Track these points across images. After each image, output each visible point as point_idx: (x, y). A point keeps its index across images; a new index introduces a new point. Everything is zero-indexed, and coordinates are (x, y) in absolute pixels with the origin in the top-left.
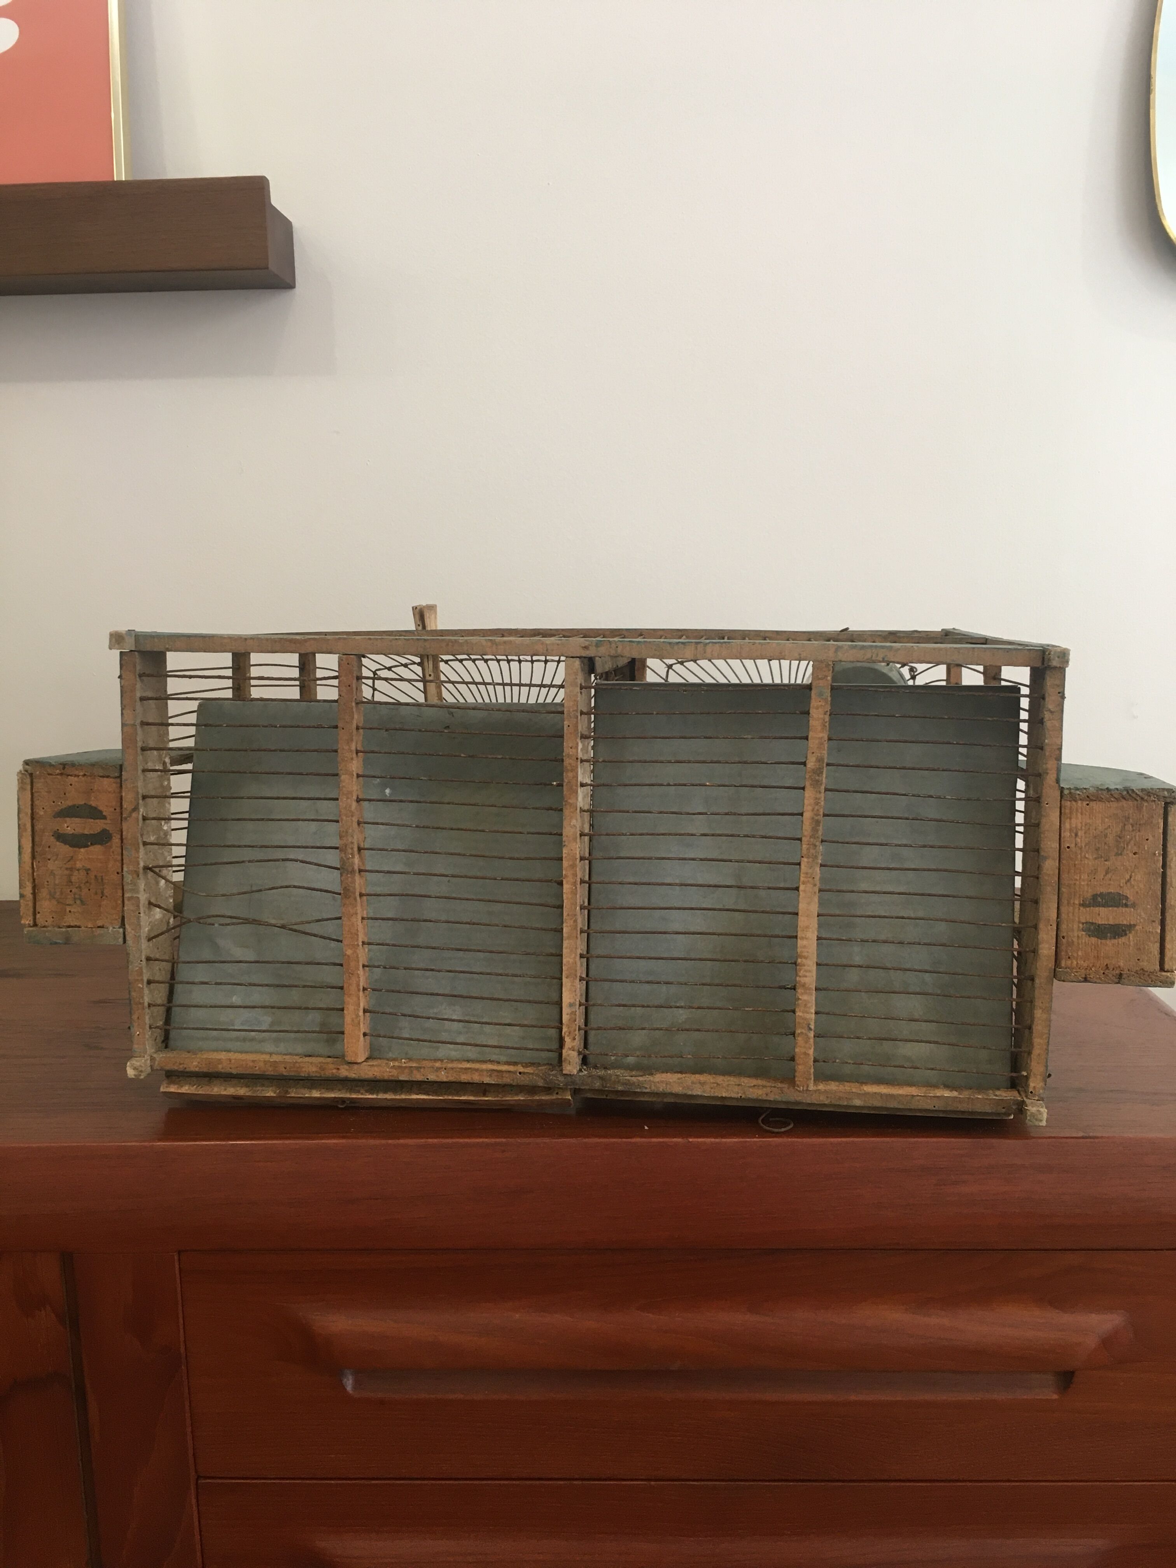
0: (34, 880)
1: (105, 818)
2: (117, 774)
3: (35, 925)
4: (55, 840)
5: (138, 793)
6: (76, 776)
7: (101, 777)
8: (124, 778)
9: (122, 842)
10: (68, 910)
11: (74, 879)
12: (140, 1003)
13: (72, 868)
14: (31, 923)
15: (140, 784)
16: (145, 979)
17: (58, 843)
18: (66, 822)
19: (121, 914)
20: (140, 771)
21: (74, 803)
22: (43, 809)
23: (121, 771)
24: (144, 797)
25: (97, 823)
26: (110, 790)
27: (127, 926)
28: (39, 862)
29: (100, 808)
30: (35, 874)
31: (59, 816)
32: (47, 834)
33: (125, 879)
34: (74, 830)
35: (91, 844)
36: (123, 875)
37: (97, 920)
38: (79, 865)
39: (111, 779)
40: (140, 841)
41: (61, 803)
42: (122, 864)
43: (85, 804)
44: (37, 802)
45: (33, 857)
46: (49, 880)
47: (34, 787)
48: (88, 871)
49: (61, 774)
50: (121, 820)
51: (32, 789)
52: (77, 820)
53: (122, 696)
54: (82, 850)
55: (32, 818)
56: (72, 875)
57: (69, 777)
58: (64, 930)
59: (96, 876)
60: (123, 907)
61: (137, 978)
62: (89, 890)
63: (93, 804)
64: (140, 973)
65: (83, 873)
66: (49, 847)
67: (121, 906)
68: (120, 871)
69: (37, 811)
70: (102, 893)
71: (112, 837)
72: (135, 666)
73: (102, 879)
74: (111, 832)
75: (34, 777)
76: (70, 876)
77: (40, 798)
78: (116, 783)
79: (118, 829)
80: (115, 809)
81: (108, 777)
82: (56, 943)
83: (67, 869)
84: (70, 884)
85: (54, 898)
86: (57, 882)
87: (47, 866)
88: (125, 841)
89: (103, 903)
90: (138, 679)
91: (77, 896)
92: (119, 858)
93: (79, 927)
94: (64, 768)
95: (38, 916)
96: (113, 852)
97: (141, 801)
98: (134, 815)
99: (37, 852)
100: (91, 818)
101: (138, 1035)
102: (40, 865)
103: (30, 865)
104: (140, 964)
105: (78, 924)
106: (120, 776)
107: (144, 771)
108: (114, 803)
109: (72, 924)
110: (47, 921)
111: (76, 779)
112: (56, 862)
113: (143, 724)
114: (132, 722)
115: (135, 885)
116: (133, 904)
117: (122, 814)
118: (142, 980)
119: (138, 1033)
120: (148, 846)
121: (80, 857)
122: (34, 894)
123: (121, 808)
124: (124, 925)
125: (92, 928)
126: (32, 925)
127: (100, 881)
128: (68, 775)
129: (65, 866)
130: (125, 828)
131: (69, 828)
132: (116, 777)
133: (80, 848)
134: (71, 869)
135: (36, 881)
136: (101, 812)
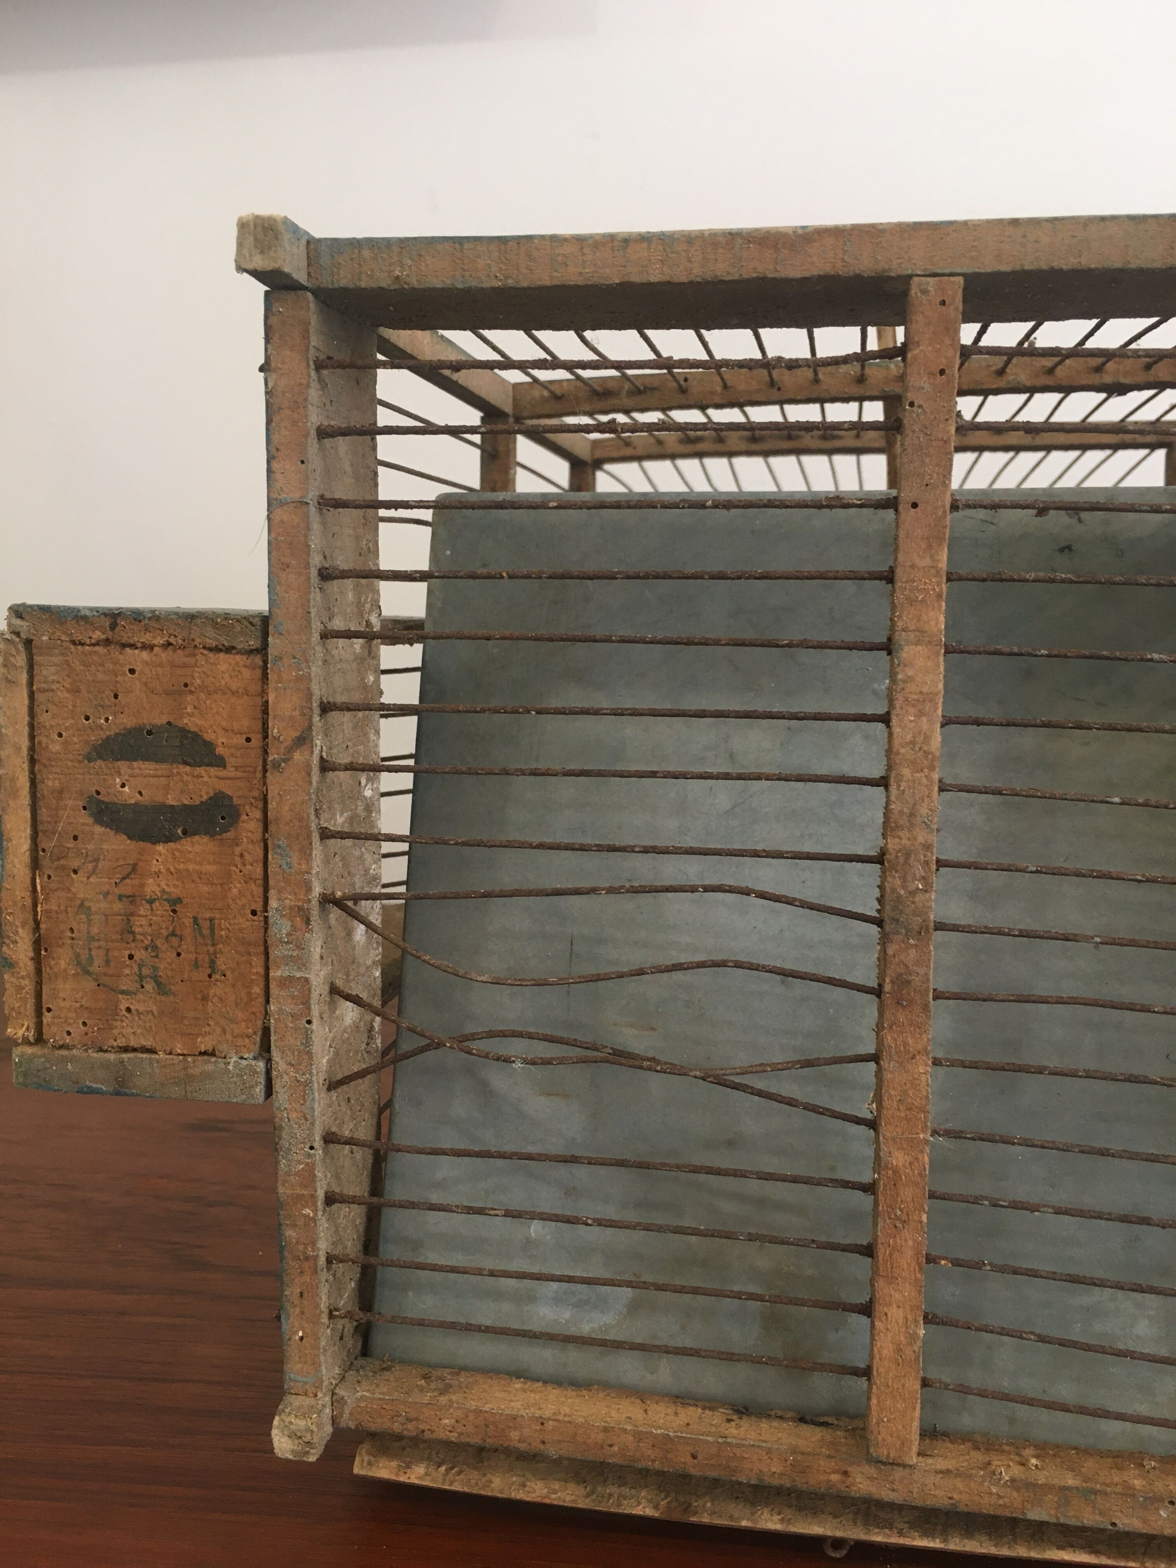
0: (37, 923)
1: (221, 763)
2: (254, 643)
3: (40, 1040)
4: (90, 820)
5: (309, 695)
6: (144, 647)
7: (210, 650)
8: (272, 651)
9: (266, 828)
10: (123, 1007)
11: (140, 924)
12: (307, 1258)
13: (134, 896)
14: (31, 1035)
15: (316, 670)
16: (321, 1194)
17: (99, 829)
18: (119, 774)
19: (260, 1023)
20: (316, 637)
21: (140, 722)
22: (60, 735)
23: (265, 634)
24: (326, 708)
25: (200, 776)
26: (234, 686)
27: (276, 1054)
28: (49, 877)
29: (209, 736)
30: (39, 909)
31: (100, 757)
32: (70, 803)
33: (272, 930)
34: (140, 793)
35: (185, 833)
36: (266, 918)
37: (198, 1035)
38: (151, 887)
39: (238, 657)
40: (313, 827)
41: (107, 720)
42: (266, 890)
43: (169, 723)
44: (43, 718)
45: (35, 864)
46: (75, 926)
47: (36, 679)
48: (175, 903)
49: (107, 642)
50: (265, 770)
51: (31, 683)
52: (149, 767)
53: (269, 422)
54: (160, 848)
55: (32, 761)
56: (132, 914)
57: (127, 649)
58: (112, 1057)
59: (195, 919)
60: (268, 1002)
61: (299, 1191)
62: (179, 955)
63: (191, 723)
64: (309, 1177)
65: (161, 909)
66: (75, 838)
67: (261, 1000)
68: (259, 907)
69: (44, 740)
70: (212, 963)
71: (239, 815)
72: (305, 336)
73: (212, 929)
74: (236, 801)
75: (34, 651)
76: (129, 916)
77: (50, 706)
78: (253, 667)
79: (256, 794)
80: (248, 740)
81: (229, 650)
82: (92, 1091)
83: (120, 897)
84: (131, 937)
85: (87, 973)
86: (95, 930)
87: (69, 890)
88: (272, 828)
89: (212, 992)
90: (313, 374)
91: (146, 971)
92: (259, 870)
93: (152, 1051)
94: (113, 626)
95: (47, 1018)
96: (242, 856)
97: (316, 718)
98: (298, 756)
99: (44, 850)
100: (186, 763)
101: (302, 1338)
102: (53, 886)
103: (28, 880)
104: (309, 1156)
105: (148, 1043)
106: (263, 649)
107: (326, 635)
108: (245, 723)
109: (133, 1043)
110: (69, 1033)
111: (145, 655)
112: (92, 880)
113: (328, 504)
114: (297, 496)
115: (299, 947)
116: (293, 997)
117: (266, 752)
118: (313, 1197)
119: (301, 1334)
120: (333, 841)
121: (155, 866)
122: (37, 960)
123: (266, 737)
124: (268, 1050)
125: (184, 1055)
126: (32, 1039)
127: (206, 932)
128: (124, 646)
129: (117, 891)
130: (273, 792)
131: (126, 789)
132: (251, 652)
133: (154, 843)
134: (132, 899)
135: (43, 926)
136: (209, 746)
